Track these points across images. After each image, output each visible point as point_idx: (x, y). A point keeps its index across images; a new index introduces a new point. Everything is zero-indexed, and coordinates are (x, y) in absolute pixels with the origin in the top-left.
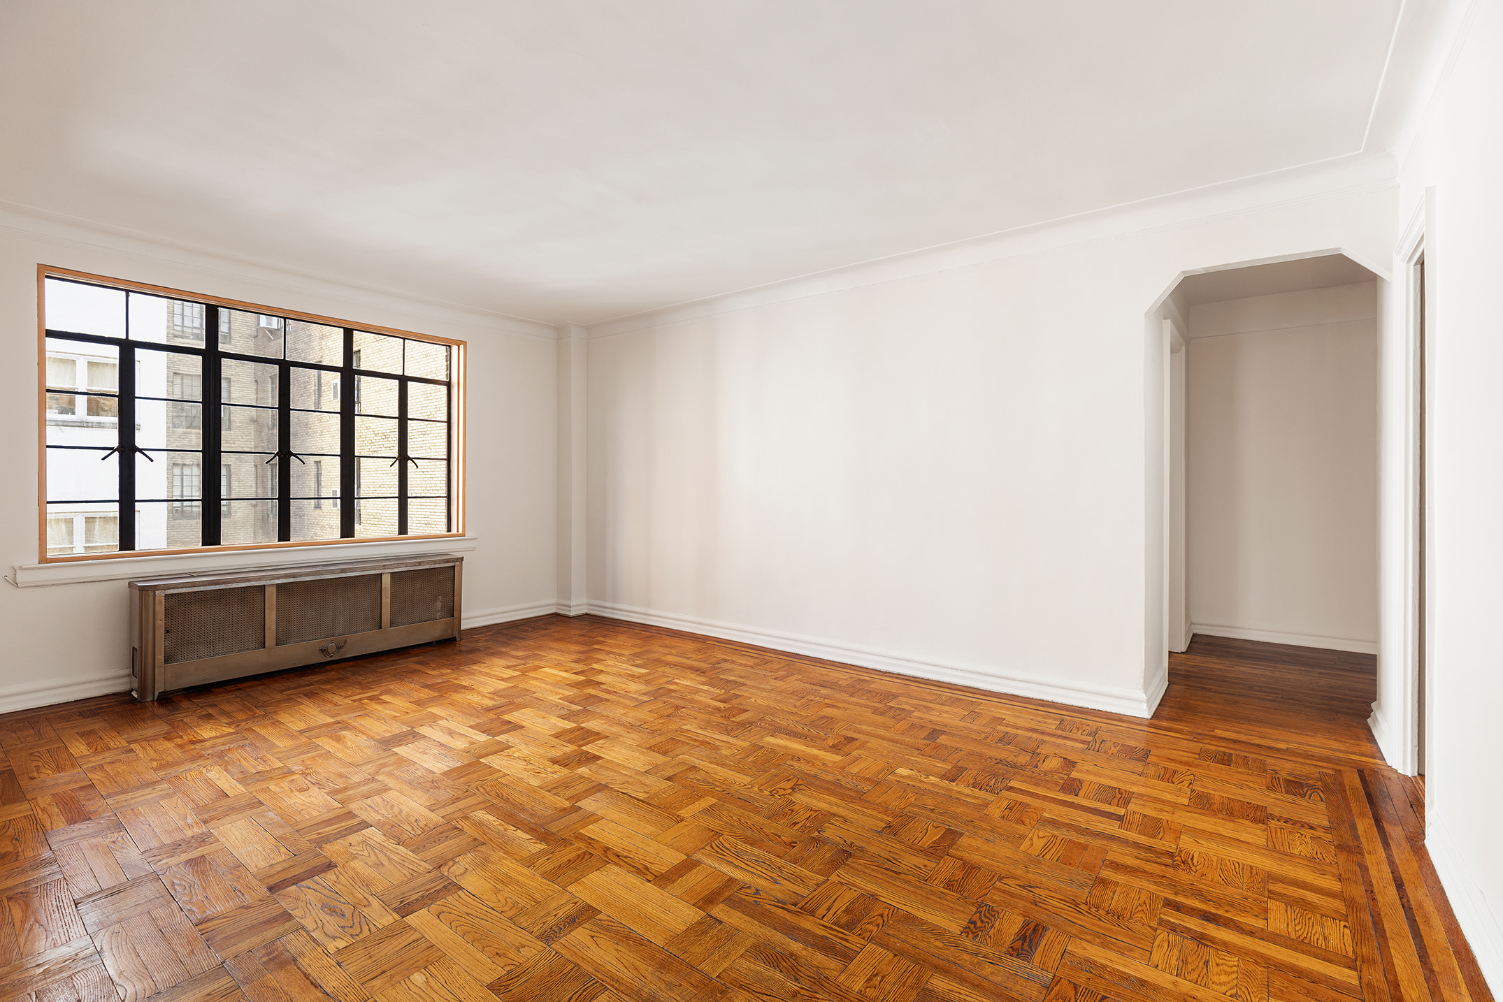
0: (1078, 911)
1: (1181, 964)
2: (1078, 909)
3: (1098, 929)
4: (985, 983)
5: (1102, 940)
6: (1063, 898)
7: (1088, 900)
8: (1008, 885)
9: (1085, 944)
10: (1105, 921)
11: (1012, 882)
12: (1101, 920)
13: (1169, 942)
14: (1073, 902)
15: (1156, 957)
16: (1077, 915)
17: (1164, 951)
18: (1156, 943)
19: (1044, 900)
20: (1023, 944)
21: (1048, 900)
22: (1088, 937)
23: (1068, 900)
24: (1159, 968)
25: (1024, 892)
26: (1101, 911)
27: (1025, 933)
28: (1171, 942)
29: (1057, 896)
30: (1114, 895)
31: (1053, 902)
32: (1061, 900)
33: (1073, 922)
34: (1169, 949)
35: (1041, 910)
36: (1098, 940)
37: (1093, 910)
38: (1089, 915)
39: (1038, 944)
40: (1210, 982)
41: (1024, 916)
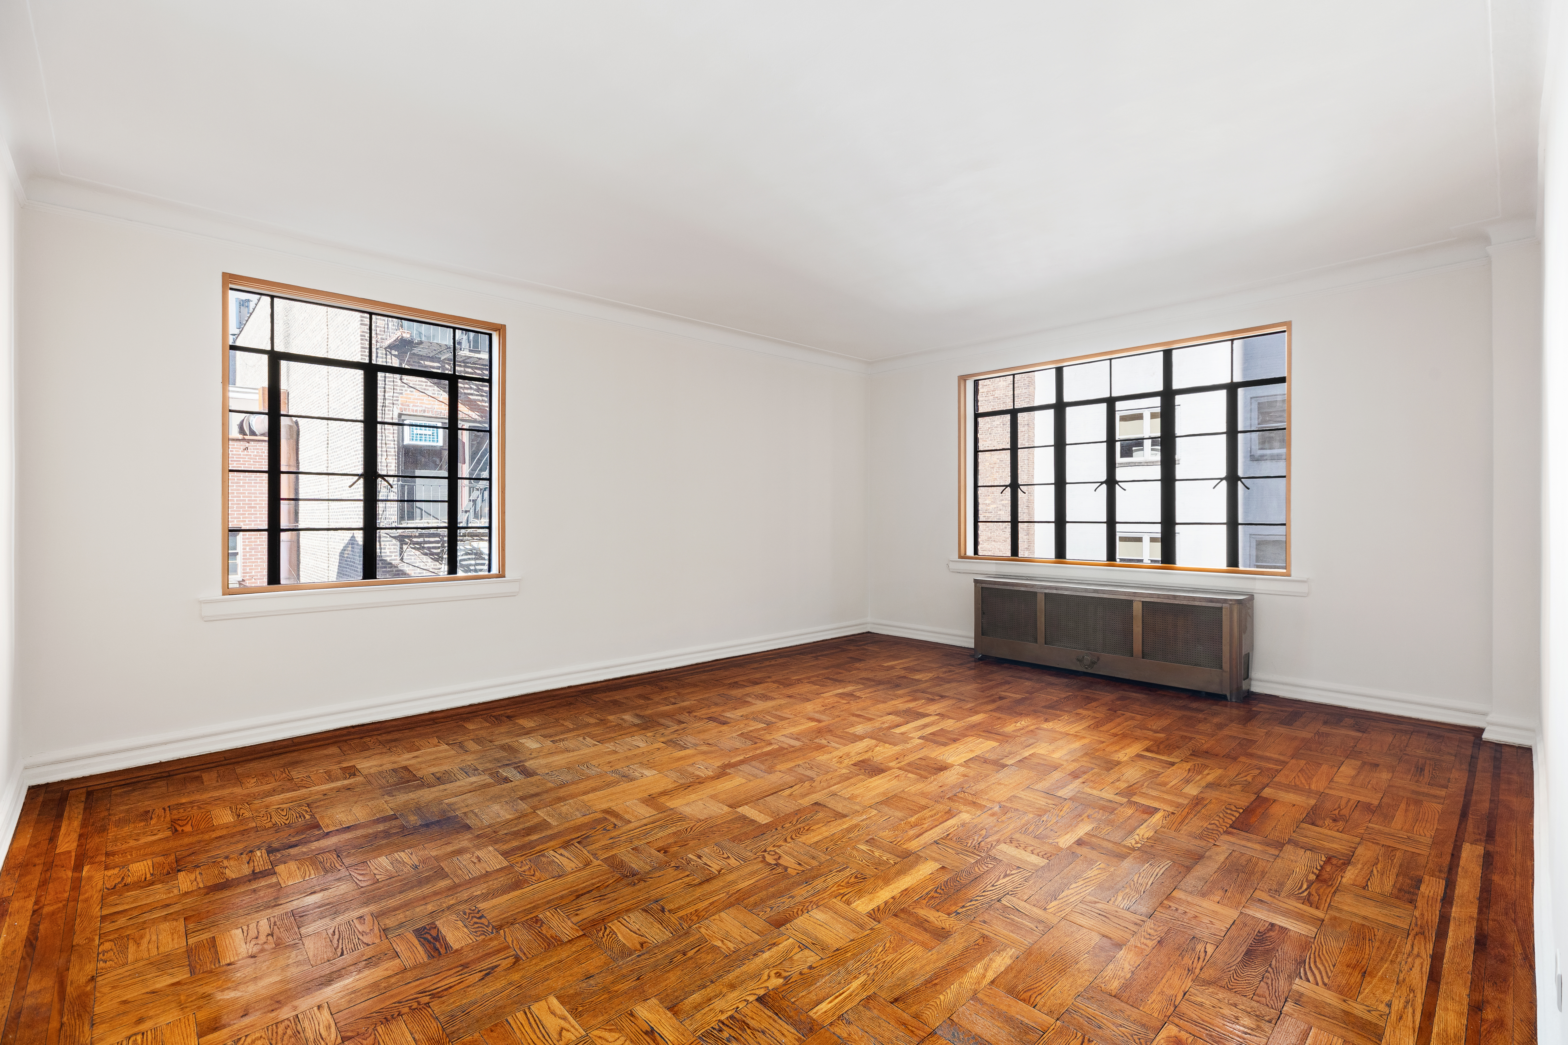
0: (425, 992)
1: (299, 1028)
2: (428, 993)
3: (392, 993)
4: (422, 902)
5: (381, 987)
6: (451, 991)
7: (430, 1010)
8: (504, 959)
9: (390, 973)
10: (394, 1005)
11: (505, 964)
12: (399, 1002)
13: (322, 1039)
14: (440, 995)
15: (326, 1012)
16: (421, 988)
17: (321, 1026)
18: (333, 1025)
19: (461, 974)
20: (431, 935)
21: (459, 977)
22: (393, 980)
23: (445, 993)
24: (316, 1009)
25: (486, 964)
26: (406, 1010)
27: (440, 942)
28: (321, 1040)
29: (458, 987)
30: (414, 1038)
31: (452, 980)
32: (450, 987)
33: (418, 980)
34: (318, 1032)
35: (454, 965)
36: (383, 985)
37: (415, 1005)
38: (412, 997)
39: (423, 945)
40: (264, 1036)
41: (457, 951)
